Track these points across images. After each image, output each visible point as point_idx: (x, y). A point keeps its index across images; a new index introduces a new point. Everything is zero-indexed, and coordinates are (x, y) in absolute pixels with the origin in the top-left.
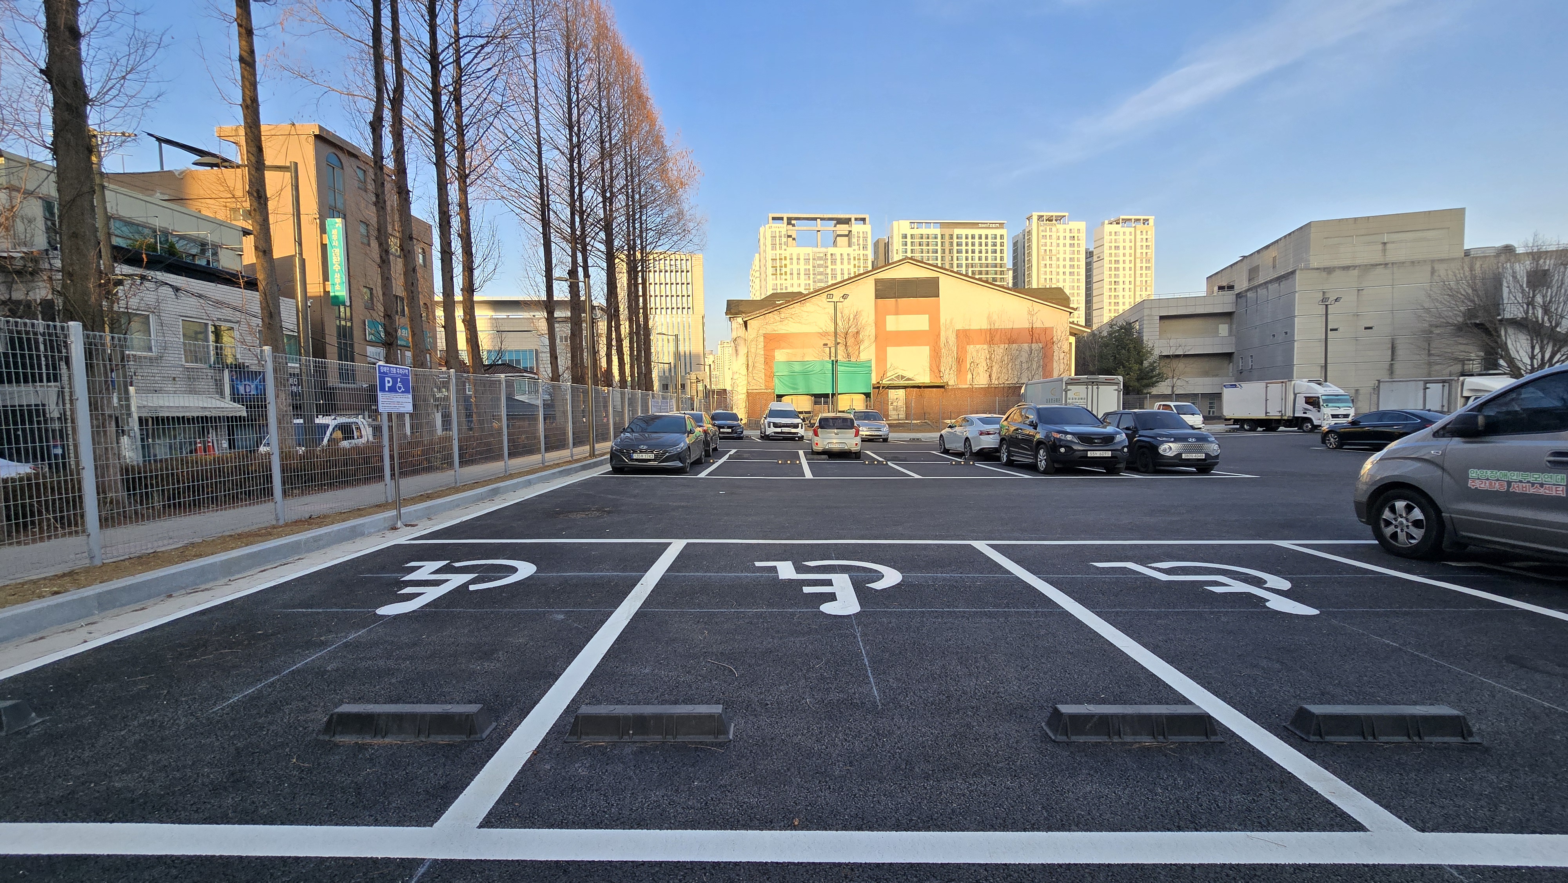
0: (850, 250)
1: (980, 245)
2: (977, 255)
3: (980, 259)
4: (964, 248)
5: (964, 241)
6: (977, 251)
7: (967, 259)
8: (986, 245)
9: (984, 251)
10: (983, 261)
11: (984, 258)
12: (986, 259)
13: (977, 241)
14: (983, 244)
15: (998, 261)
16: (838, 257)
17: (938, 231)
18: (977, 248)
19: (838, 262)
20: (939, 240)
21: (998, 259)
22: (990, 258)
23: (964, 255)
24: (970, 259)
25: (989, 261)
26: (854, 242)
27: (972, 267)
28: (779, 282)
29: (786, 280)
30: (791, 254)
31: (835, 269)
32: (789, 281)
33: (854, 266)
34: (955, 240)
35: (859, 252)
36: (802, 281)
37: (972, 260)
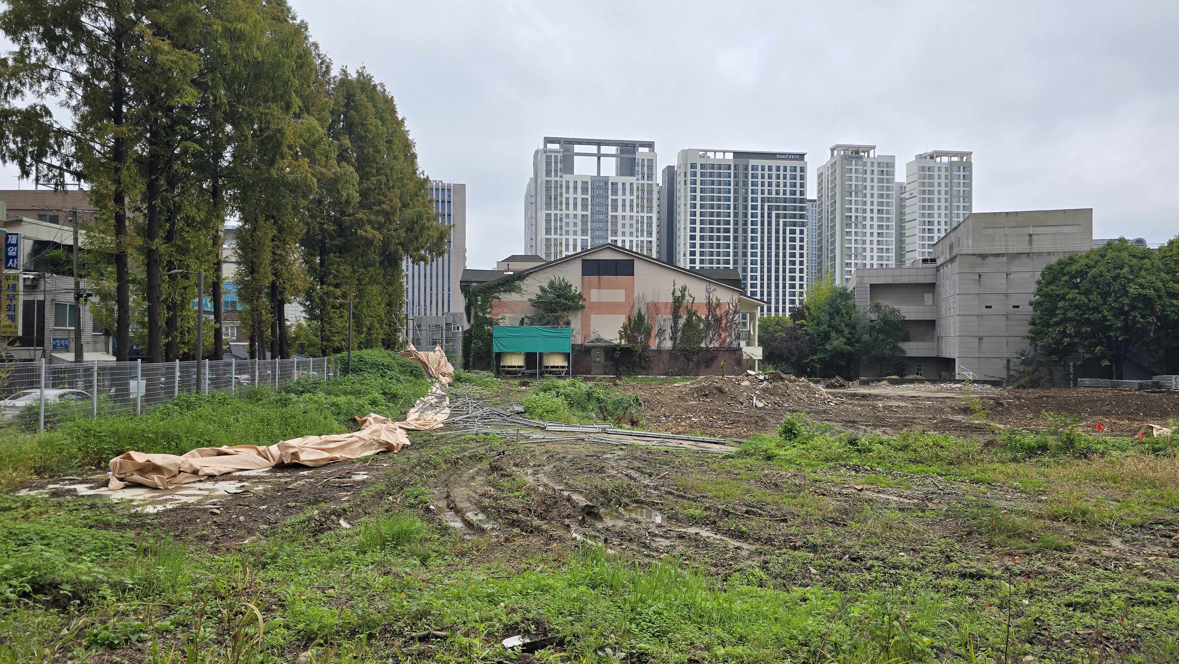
0: (632, 179)
1: (778, 177)
2: (774, 188)
3: (777, 193)
4: (760, 180)
5: (760, 172)
6: (774, 184)
7: (763, 192)
8: (785, 178)
9: (781, 185)
10: (781, 195)
11: (781, 192)
12: (785, 193)
13: (774, 173)
14: (782, 177)
15: (798, 196)
16: (620, 187)
17: (731, 161)
18: (774, 181)
19: (620, 192)
20: (732, 171)
21: (798, 193)
22: (788, 193)
23: (760, 188)
24: (766, 192)
25: (788, 196)
26: (638, 171)
27: (769, 202)
28: (553, 212)
29: (561, 210)
30: (567, 182)
31: (616, 200)
32: (564, 212)
33: (638, 197)
34: (750, 172)
35: (643, 182)
36: (579, 212)
37: (769, 194)
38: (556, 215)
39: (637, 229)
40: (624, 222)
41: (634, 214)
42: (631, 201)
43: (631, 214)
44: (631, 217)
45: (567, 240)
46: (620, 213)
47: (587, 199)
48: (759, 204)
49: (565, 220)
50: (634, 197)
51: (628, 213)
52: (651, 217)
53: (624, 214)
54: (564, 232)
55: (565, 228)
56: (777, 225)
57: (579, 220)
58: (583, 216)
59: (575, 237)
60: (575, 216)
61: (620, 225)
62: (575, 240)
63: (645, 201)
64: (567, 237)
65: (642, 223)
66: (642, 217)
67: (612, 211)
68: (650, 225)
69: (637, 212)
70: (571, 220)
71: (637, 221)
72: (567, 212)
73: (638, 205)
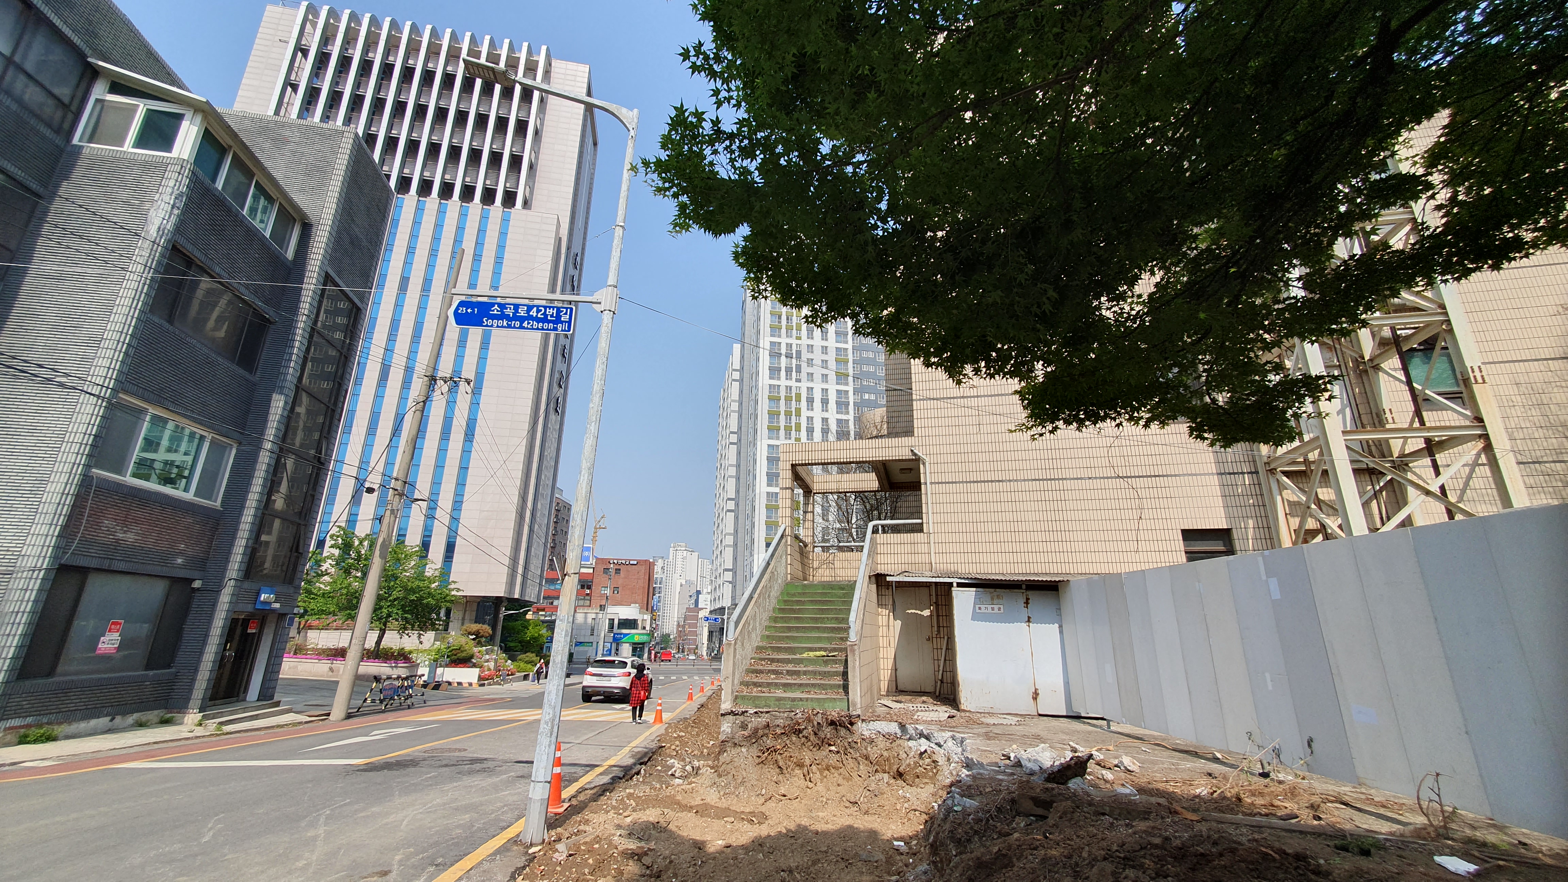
58: (838, 350)
60: (825, 350)
72: (810, 342)
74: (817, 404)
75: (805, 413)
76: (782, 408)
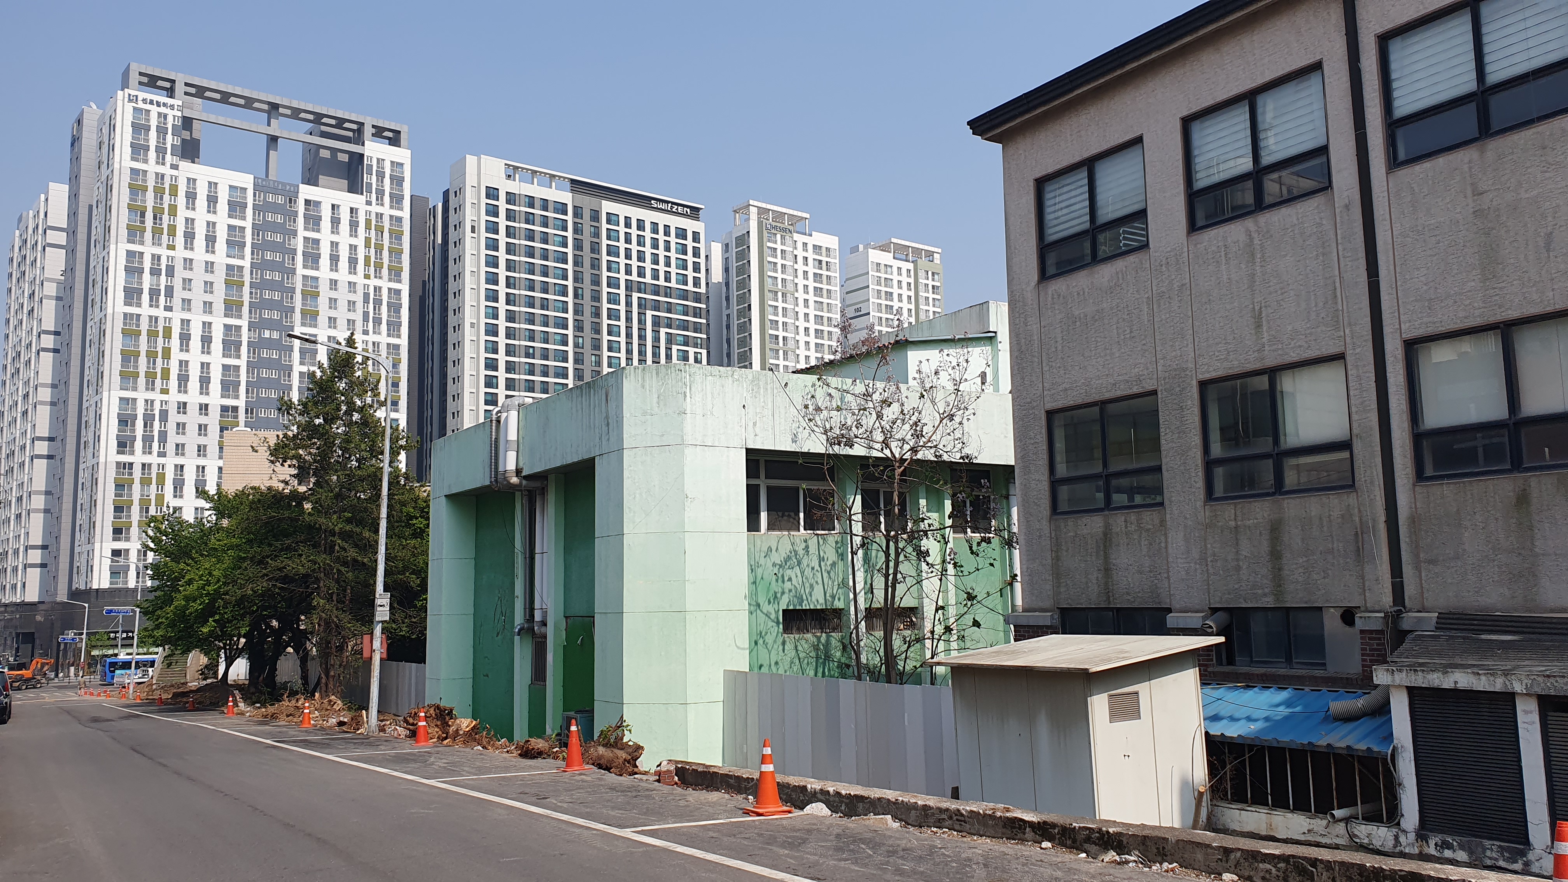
0: (357, 200)
1: (655, 245)
2: (648, 265)
3: (655, 275)
4: (622, 245)
5: (622, 229)
6: (648, 258)
7: (628, 272)
8: (667, 248)
9: (662, 260)
10: (662, 281)
11: (662, 275)
12: (668, 279)
13: (648, 234)
14: (661, 244)
16: (326, 213)
17: (566, 197)
19: (326, 224)
20: (569, 218)
22: (673, 277)
23: (622, 260)
24: (634, 271)
25: (673, 284)
26: (370, 185)
27: (639, 291)
28: (148, 250)
29: (171, 247)
30: (191, 181)
31: (317, 242)
32: (180, 253)
33: (368, 241)
34: (605, 226)
35: (380, 210)
36: (221, 256)
37: (639, 275)
38: (156, 258)
39: (366, 315)
40: (333, 294)
41: (359, 279)
42: (353, 248)
43: (353, 278)
44: (352, 285)
45: (185, 323)
46: (324, 272)
47: (243, 229)
48: (622, 291)
49: (180, 273)
50: (360, 242)
51: (343, 275)
52: (398, 292)
53: (334, 276)
54: (177, 302)
55: (179, 293)
56: (656, 339)
57: (219, 278)
58: (229, 267)
59: (208, 318)
60: (209, 267)
61: (323, 303)
62: (207, 326)
63: (386, 253)
64: (186, 316)
65: (378, 303)
66: (377, 289)
67: (305, 267)
68: (395, 308)
69: (367, 277)
70: (198, 276)
71: (366, 296)
72: (188, 254)
73: (367, 259)
74: (195, 343)
75: (176, 355)
76: (143, 347)
